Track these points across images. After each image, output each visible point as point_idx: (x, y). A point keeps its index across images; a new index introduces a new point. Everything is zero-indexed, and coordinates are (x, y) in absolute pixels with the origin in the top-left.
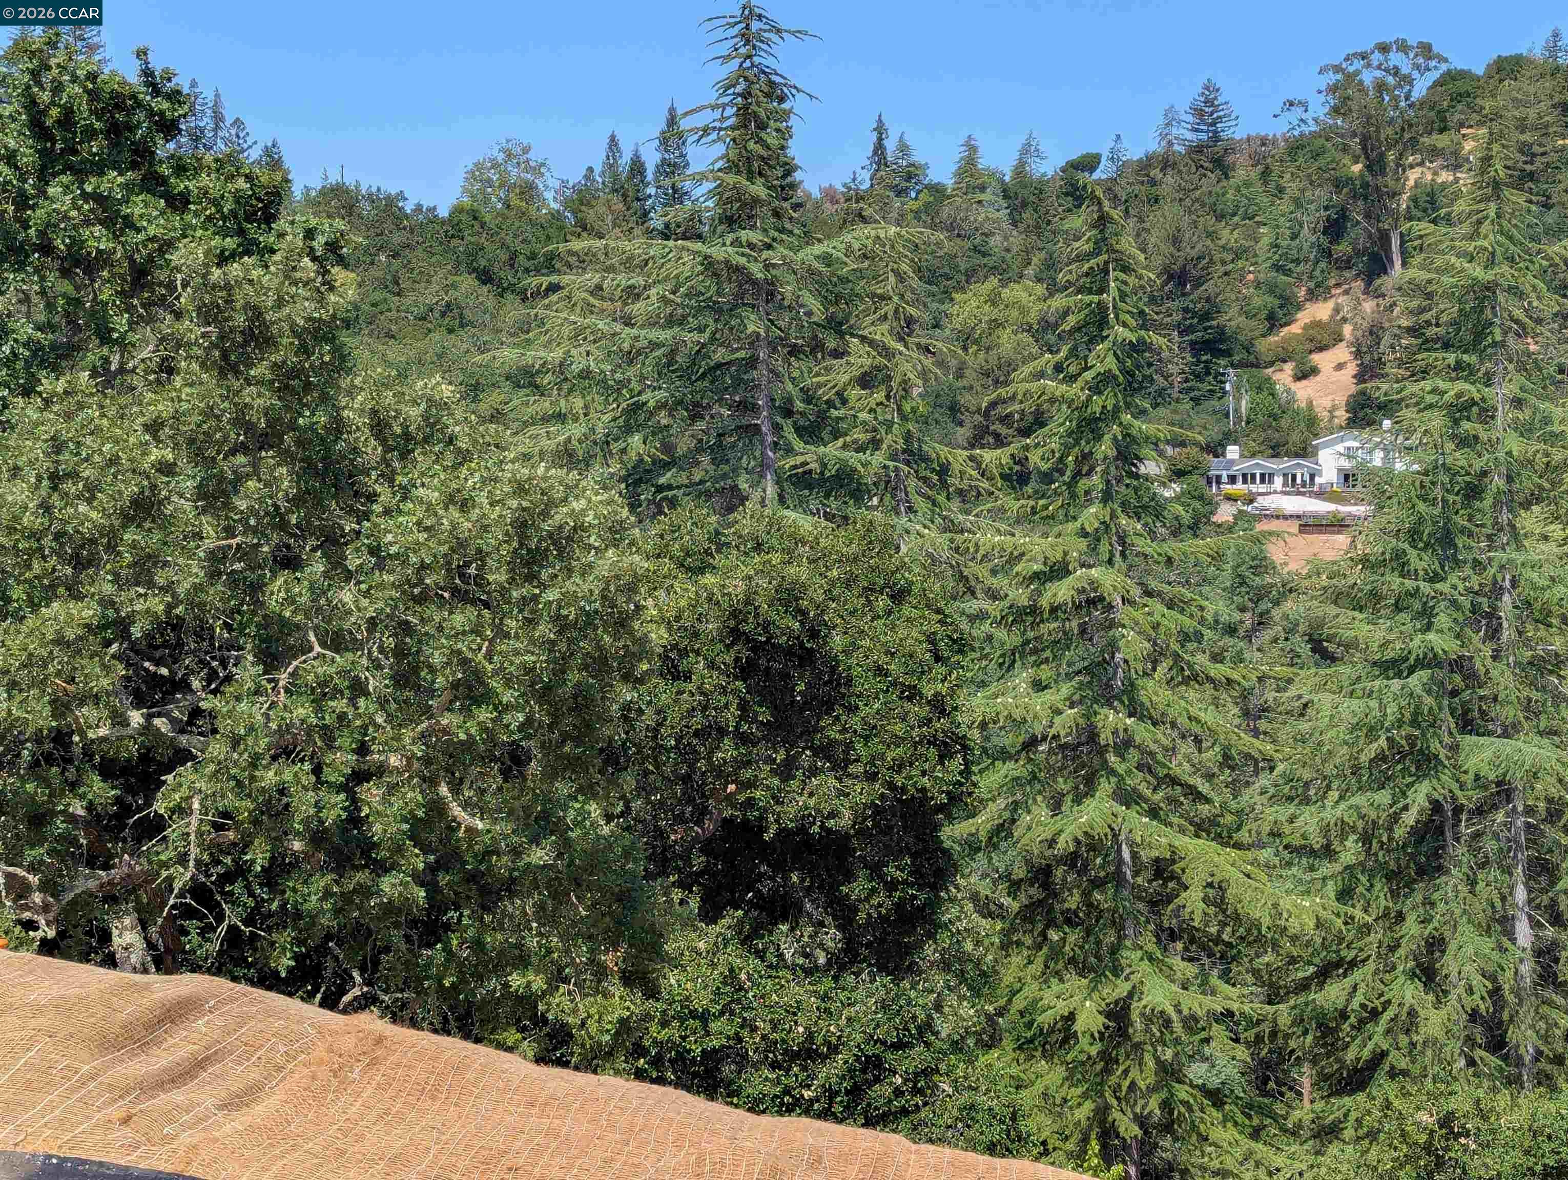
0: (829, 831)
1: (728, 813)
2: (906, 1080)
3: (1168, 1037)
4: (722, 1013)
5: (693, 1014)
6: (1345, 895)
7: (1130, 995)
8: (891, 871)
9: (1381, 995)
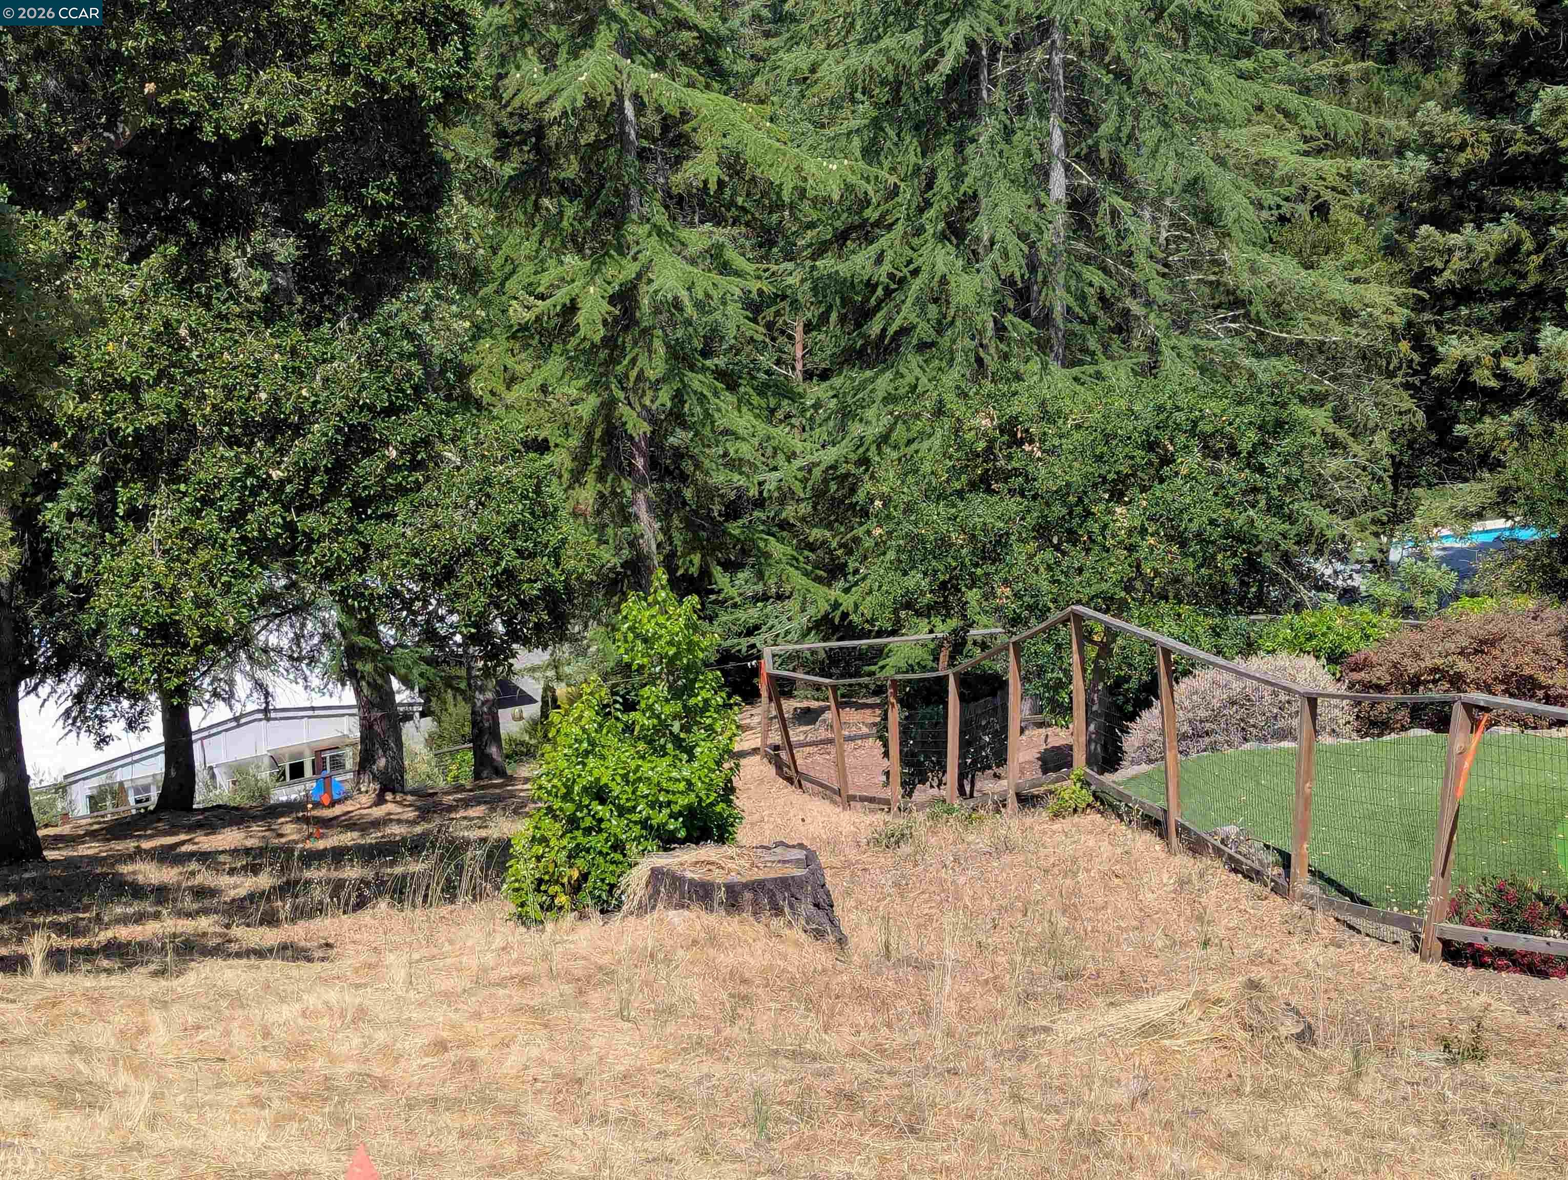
0: (286, 141)
1: (148, 121)
2: (401, 453)
3: (679, 317)
4: (158, 380)
5: (120, 384)
6: (871, 152)
7: (639, 276)
8: (373, 193)
9: (910, 262)
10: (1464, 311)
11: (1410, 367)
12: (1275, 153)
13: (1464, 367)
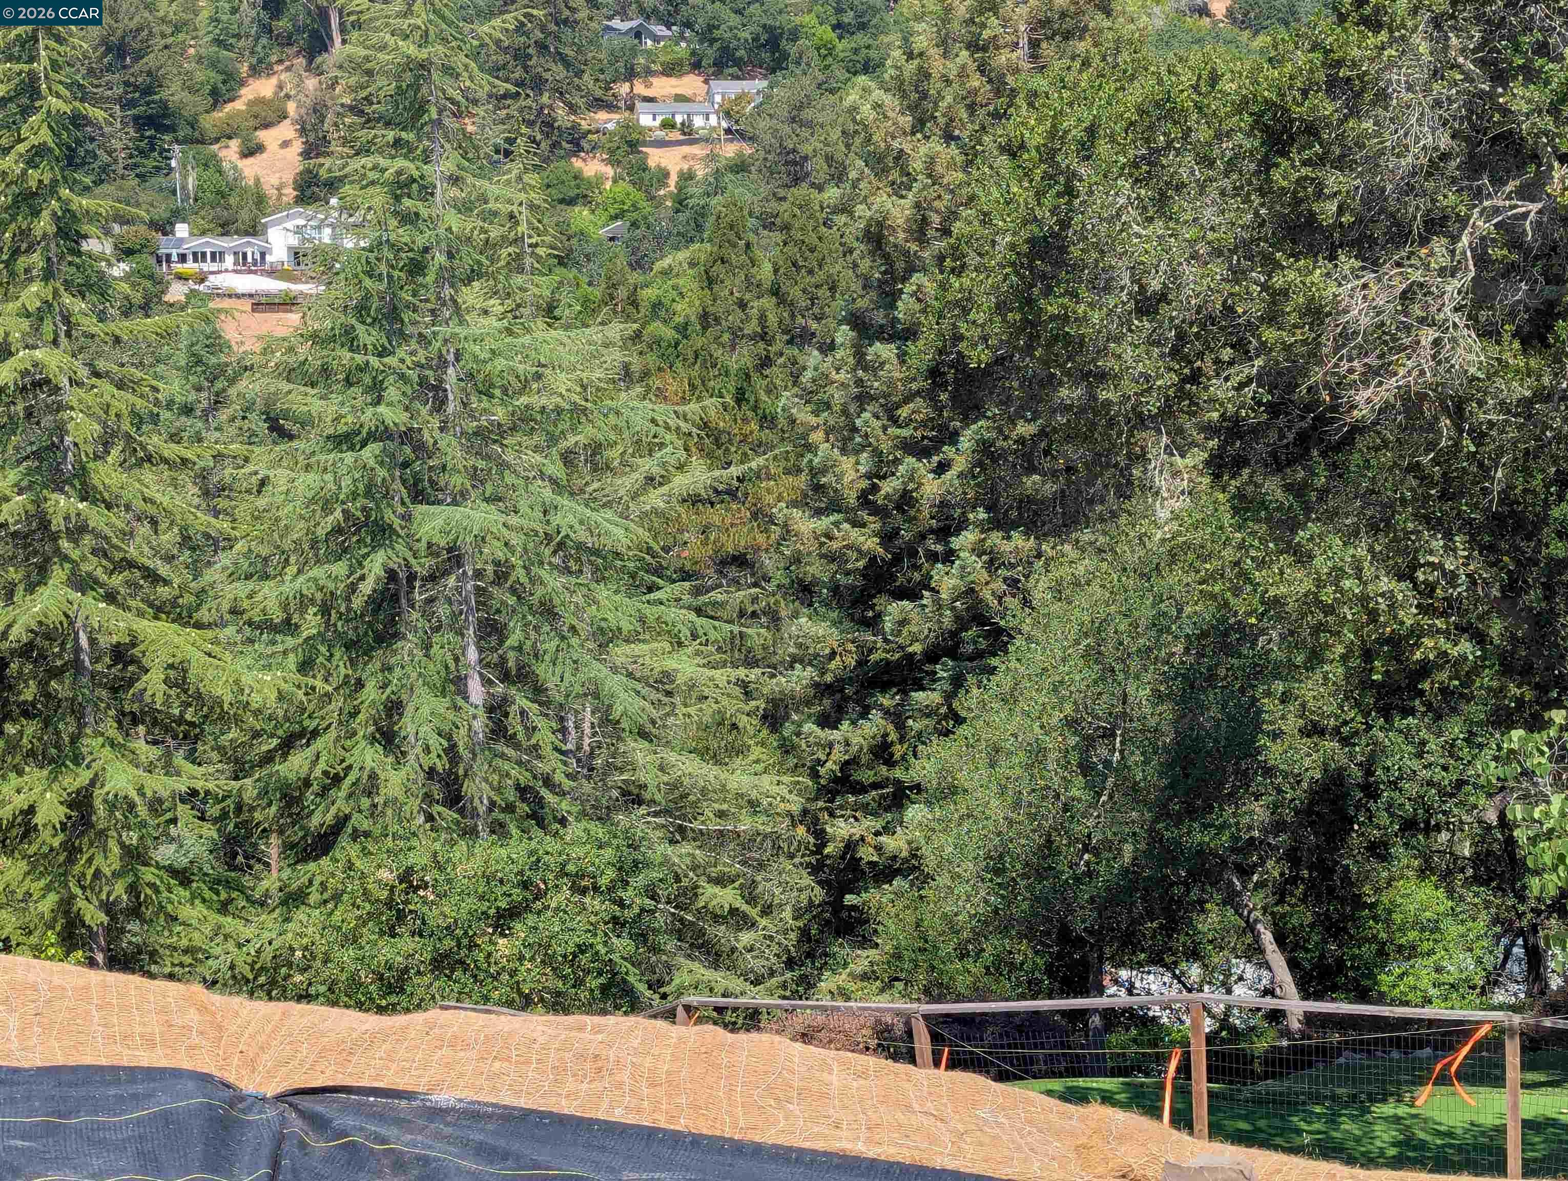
3: (133, 821)
7: (93, 783)
9: (343, 761)
10: (851, 799)
11: (806, 848)
12: (675, 666)
13: (851, 845)
